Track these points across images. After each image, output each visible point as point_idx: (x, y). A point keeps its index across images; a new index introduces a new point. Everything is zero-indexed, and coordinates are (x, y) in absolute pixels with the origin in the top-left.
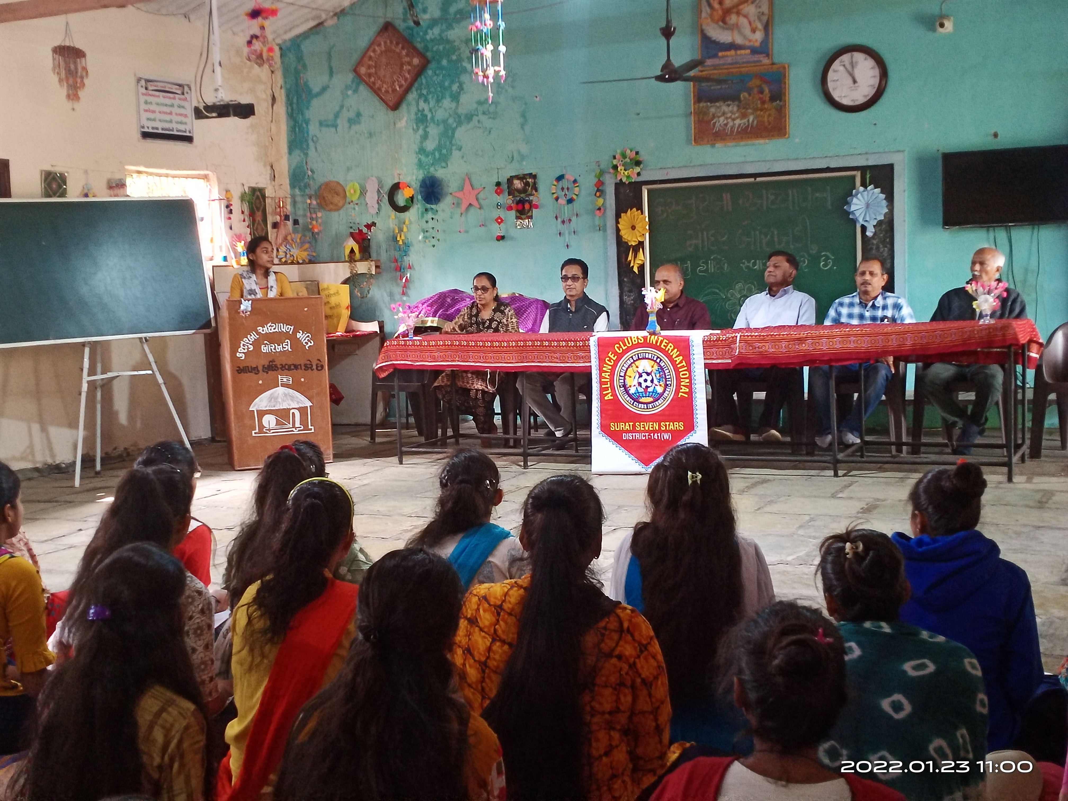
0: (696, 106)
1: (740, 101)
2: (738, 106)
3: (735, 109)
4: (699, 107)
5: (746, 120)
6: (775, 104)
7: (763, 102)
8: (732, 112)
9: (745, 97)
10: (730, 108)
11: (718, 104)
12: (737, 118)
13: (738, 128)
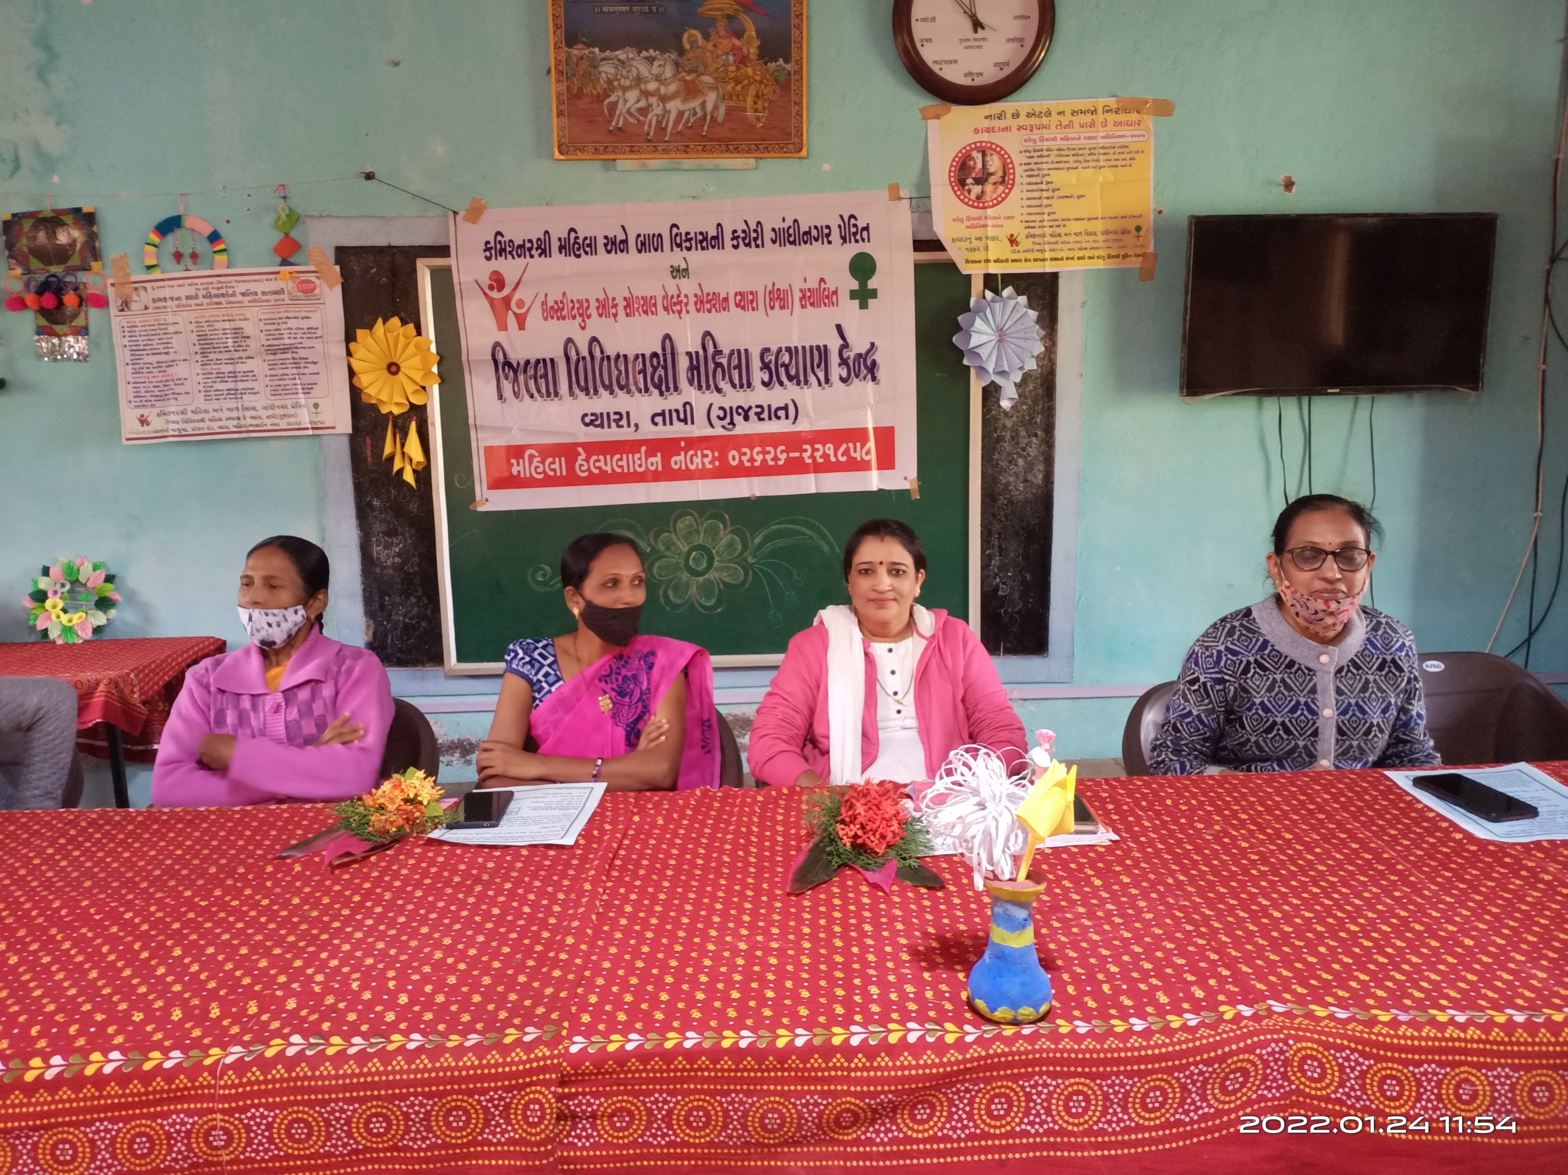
0: (563, 56)
1: (681, 52)
2: (677, 64)
3: (669, 72)
4: (569, 57)
5: (695, 104)
6: (772, 66)
7: (743, 60)
8: (658, 78)
9: (693, 43)
10: (655, 69)
11: (621, 55)
12: (674, 96)
13: (677, 121)
